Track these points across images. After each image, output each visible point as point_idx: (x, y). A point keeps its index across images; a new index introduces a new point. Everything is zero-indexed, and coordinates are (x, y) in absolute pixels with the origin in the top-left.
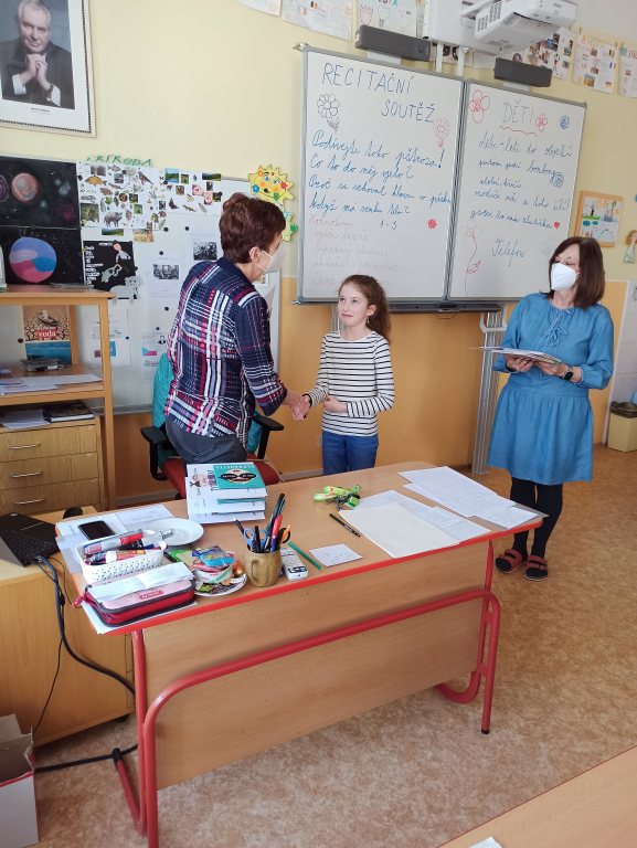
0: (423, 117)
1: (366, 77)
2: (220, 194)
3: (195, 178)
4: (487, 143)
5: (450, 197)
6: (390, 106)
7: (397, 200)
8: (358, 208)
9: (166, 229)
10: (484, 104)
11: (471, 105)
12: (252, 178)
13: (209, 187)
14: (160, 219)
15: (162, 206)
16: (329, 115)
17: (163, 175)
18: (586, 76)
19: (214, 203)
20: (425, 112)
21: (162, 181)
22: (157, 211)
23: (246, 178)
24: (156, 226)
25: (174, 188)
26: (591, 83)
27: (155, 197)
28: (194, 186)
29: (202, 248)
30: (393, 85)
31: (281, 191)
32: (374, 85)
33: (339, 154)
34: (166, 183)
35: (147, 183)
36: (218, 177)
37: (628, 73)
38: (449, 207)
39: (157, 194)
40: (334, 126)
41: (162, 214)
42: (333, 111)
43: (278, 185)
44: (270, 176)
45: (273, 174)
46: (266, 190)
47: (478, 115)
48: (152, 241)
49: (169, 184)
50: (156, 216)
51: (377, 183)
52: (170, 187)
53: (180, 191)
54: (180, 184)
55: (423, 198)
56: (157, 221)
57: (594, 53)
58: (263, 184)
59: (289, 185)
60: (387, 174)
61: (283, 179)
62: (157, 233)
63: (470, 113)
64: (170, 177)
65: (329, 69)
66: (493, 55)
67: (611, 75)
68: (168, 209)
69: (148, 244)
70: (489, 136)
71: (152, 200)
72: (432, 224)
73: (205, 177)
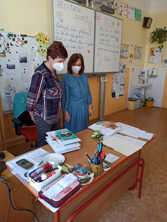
0: (85, 20)
1: (70, 6)
2: (27, 41)
3: (18, 36)
4: (101, 29)
5: (93, 44)
6: (77, 16)
7: (80, 44)
8: (70, 46)
9: (10, 53)
10: (100, 18)
11: (97, 17)
12: (36, 36)
13: (23, 39)
14: (8, 49)
15: (8, 45)
16: (60, 17)
17: (8, 34)
18: (120, 12)
19: (25, 44)
20: (86, 19)
21: (7, 36)
22: (6, 47)
23: (34, 36)
24: (6, 51)
25: (12, 39)
26: (121, 15)
27: (5, 42)
28: (18, 39)
29: (22, 59)
30: (77, 10)
31: (45, 41)
32: (72, 9)
33: (64, 30)
34: (9, 37)
35: (2, 37)
36: (26, 36)
37: (129, 13)
38: (93, 47)
39: (6, 41)
40: (62, 21)
41: (8, 48)
42: (61, 16)
43: (45, 39)
44: (42, 36)
45: (43, 35)
46: (41, 41)
47: (99, 21)
48: (5, 56)
49: (10, 37)
50: (6, 48)
51: (74, 39)
52: (10, 39)
53: (14, 40)
54: (13, 38)
55: (86, 44)
56: (7, 50)
57: (121, 6)
58: (40, 39)
59: (48, 39)
60: (77, 37)
61: (45, 37)
62: (7, 54)
63: (97, 20)
64: (10, 35)
65: (59, 3)
66: (101, 4)
67: (125, 13)
68: (10, 46)
69: (4, 58)
70: (101, 27)
71: (4, 43)
72: (89, 52)
73: (21, 35)
